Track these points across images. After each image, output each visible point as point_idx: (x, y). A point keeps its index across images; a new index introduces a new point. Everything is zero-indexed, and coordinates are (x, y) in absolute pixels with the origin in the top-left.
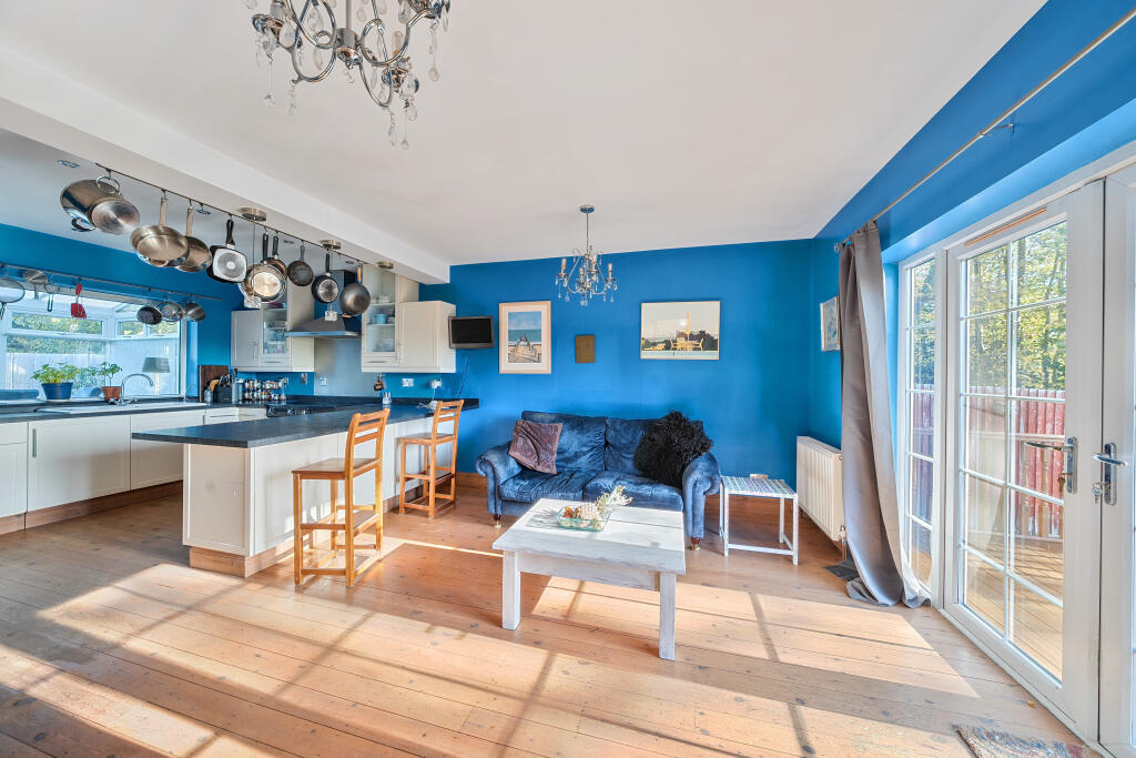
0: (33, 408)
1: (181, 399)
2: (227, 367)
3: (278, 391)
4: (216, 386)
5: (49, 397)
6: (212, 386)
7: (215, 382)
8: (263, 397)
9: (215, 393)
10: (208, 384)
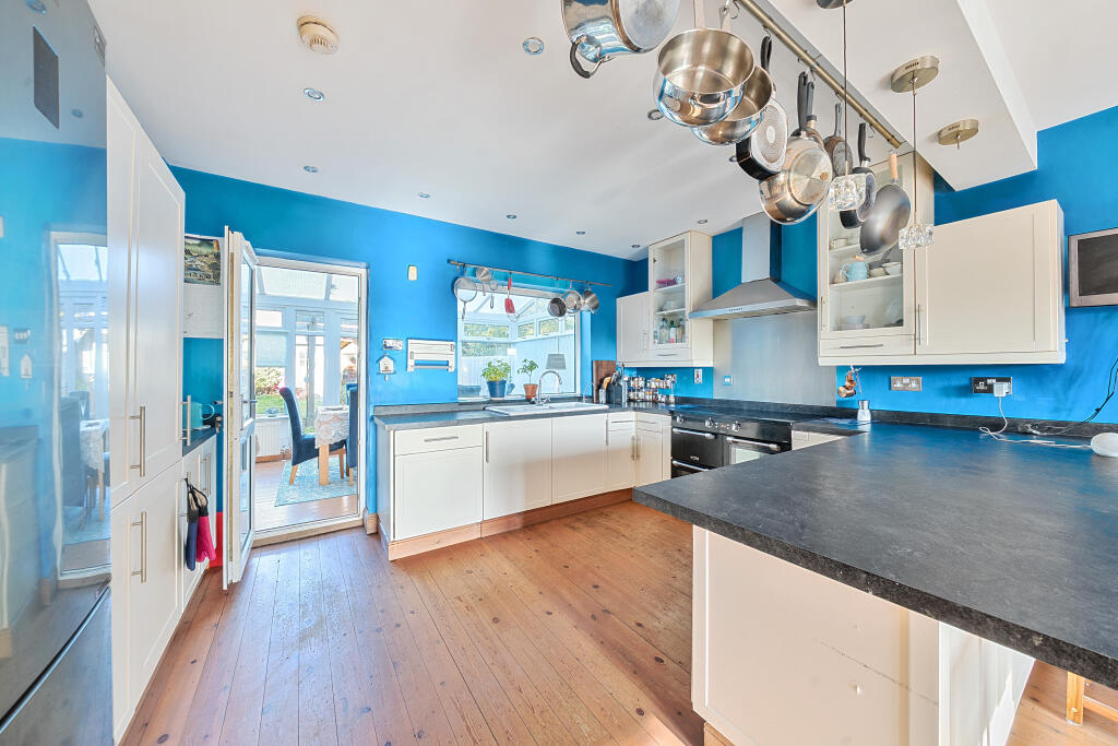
0: (482, 407)
1: (580, 399)
2: (614, 363)
3: (665, 391)
4: (609, 384)
5: (493, 393)
6: (605, 385)
7: (607, 380)
8: (648, 397)
9: (608, 391)
10: (602, 381)
